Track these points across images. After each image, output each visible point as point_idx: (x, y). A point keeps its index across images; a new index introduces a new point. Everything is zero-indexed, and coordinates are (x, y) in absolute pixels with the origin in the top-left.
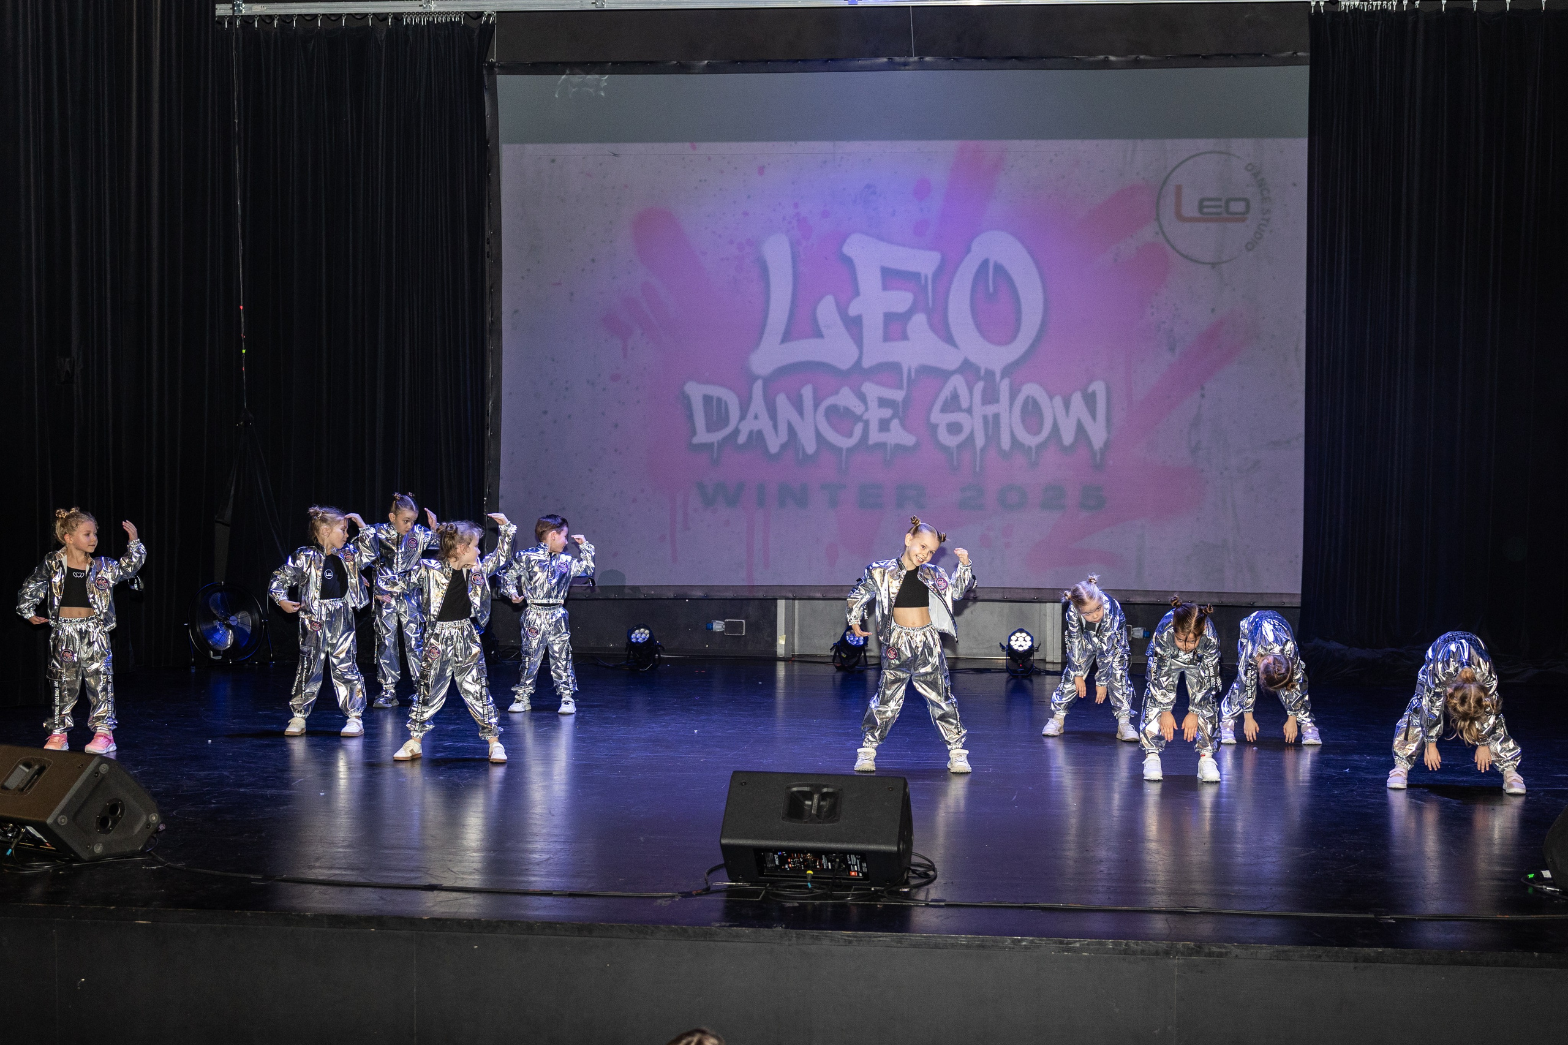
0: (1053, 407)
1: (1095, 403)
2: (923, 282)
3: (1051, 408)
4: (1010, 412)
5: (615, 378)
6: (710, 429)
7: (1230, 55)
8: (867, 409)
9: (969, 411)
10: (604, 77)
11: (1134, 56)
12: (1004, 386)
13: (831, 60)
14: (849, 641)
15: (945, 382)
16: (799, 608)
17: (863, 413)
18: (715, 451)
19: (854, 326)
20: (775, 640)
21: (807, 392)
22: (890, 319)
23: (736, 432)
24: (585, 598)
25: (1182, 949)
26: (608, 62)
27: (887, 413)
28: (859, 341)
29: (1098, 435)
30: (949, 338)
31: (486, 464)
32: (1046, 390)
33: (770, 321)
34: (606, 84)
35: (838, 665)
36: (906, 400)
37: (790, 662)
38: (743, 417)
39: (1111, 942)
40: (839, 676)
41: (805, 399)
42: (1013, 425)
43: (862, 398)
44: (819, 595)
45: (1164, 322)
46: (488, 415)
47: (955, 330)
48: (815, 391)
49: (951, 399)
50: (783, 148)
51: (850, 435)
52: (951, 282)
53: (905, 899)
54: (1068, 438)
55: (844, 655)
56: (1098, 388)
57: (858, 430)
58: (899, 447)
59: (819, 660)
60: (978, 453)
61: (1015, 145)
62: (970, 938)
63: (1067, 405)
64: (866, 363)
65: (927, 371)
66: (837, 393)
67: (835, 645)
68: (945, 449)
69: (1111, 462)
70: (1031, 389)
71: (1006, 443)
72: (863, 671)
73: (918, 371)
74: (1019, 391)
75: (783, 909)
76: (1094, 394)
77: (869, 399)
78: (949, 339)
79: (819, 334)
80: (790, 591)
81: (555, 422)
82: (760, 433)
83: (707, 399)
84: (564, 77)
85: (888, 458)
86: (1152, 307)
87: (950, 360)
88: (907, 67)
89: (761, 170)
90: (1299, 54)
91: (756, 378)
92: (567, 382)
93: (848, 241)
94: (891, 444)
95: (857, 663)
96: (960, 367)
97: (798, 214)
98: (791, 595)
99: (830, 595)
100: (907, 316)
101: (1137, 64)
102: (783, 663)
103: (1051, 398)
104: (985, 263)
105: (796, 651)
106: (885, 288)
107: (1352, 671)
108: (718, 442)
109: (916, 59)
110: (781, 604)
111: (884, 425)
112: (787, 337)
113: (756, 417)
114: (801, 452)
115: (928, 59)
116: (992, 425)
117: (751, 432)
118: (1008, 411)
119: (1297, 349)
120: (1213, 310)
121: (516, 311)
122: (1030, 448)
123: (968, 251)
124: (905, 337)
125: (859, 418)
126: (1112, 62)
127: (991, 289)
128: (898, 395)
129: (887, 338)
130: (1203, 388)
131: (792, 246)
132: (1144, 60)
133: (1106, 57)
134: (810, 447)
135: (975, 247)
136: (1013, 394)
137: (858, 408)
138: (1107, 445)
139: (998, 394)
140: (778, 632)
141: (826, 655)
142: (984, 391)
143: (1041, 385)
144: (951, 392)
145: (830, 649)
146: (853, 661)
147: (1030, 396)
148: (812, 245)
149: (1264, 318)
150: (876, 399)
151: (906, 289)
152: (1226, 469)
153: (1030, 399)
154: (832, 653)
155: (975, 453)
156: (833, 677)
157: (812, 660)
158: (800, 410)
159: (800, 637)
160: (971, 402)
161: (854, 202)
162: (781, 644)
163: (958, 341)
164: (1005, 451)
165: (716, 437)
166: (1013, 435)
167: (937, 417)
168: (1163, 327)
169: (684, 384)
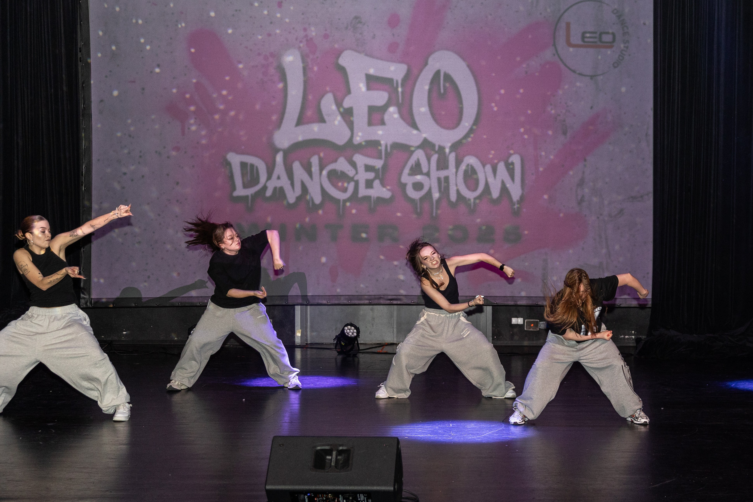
0: (485, 172)
1: (513, 169)
2: (395, 85)
3: (483, 173)
4: (456, 176)
5: (177, 149)
6: (246, 185)
8: (357, 173)
9: (428, 174)
12: (452, 158)
14: (347, 334)
15: (411, 155)
16: (310, 312)
17: (355, 175)
18: (250, 202)
19: (347, 115)
20: (294, 333)
21: (315, 161)
22: (372, 110)
23: (265, 188)
27: (371, 175)
28: (351, 125)
29: (516, 191)
31: (81, 211)
32: (480, 161)
33: (287, 110)
35: (339, 350)
36: (384, 167)
37: (305, 348)
38: (269, 178)
40: (340, 357)
41: (313, 164)
42: (458, 185)
43: (354, 165)
44: (324, 302)
45: (559, 115)
46: (82, 175)
47: (417, 119)
48: (320, 159)
49: (416, 166)
51: (345, 190)
52: (414, 85)
54: (495, 193)
55: (343, 344)
56: (516, 159)
57: (351, 186)
58: (380, 200)
59: (323, 347)
63: (495, 171)
64: (356, 141)
65: (397, 146)
66: (335, 161)
67: (336, 336)
68: (412, 201)
69: (525, 210)
70: (471, 160)
71: (453, 197)
72: (356, 354)
73: (391, 146)
74: (462, 161)
76: (512, 164)
77: (358, 166)
78: (414, 125)
79: (323, 120)
80: (305, 300)
81: (132, 180)
82: (281, 189)
83: (243, 165)
85: (372, 206)
89: (280, 4)
91: (277, 151)
92: (141, 152)
93: (343, 55)
94: (374, 198)
95: (351, 349)
96: (421, 144)
97: (306, 36)
98: (305, 303)
100: (384, 108)
102: (299, 349)
103: (484, 166)
104: (438, 73)
105: (308, 340)
106: (369, 89)
107: (685, 350)
108: (252, 195)
110: (298, 309)
111: (369, 184)
112: (301, 121)
113: (279, 178)
114: (311, 202)
116: (444, 184)
117: (275, 188)
118: (455, 175)
119: (647, 135)
120: (592, 108)
121: (102, 101)
122: (470, 200)
123: (426, 64)
124: (382, 123)
125: (351, 179)
127: (442, 91)
128: (378, 164)
129: (370, 124)
130: (585, 161)
131: (303, 58)
134: (318, 200)
135: (431, 61)
136: (458, 163)
137: (351, 172)
138: (522, 198)
139: (448, 164)
140: (296, 328)
141: (331, 344)
142: (438, 161)
143: (477, 157)
144: (415, 161)
145: (334, 340)
146: (349, 348)
147: (470, 165)
148: (317, 58)
149: (625, 113)
150: (363, 166)
151: (383, 90)
152: (601, 215)
153: (470, 167)
154: (335, 342)
155: (433, 204)
156: (336, 359)
157: (320, 347)
158: (310, 173)
159: (312, 331)
160: (429, 168)
161: (346, 28)
162: (298, 336)
163: (420, 126)
164: (452, 202)
165: (250, 192)
166: (458, 191)
167: (406, 178)
168: (559, 118)
169: (227, 154)
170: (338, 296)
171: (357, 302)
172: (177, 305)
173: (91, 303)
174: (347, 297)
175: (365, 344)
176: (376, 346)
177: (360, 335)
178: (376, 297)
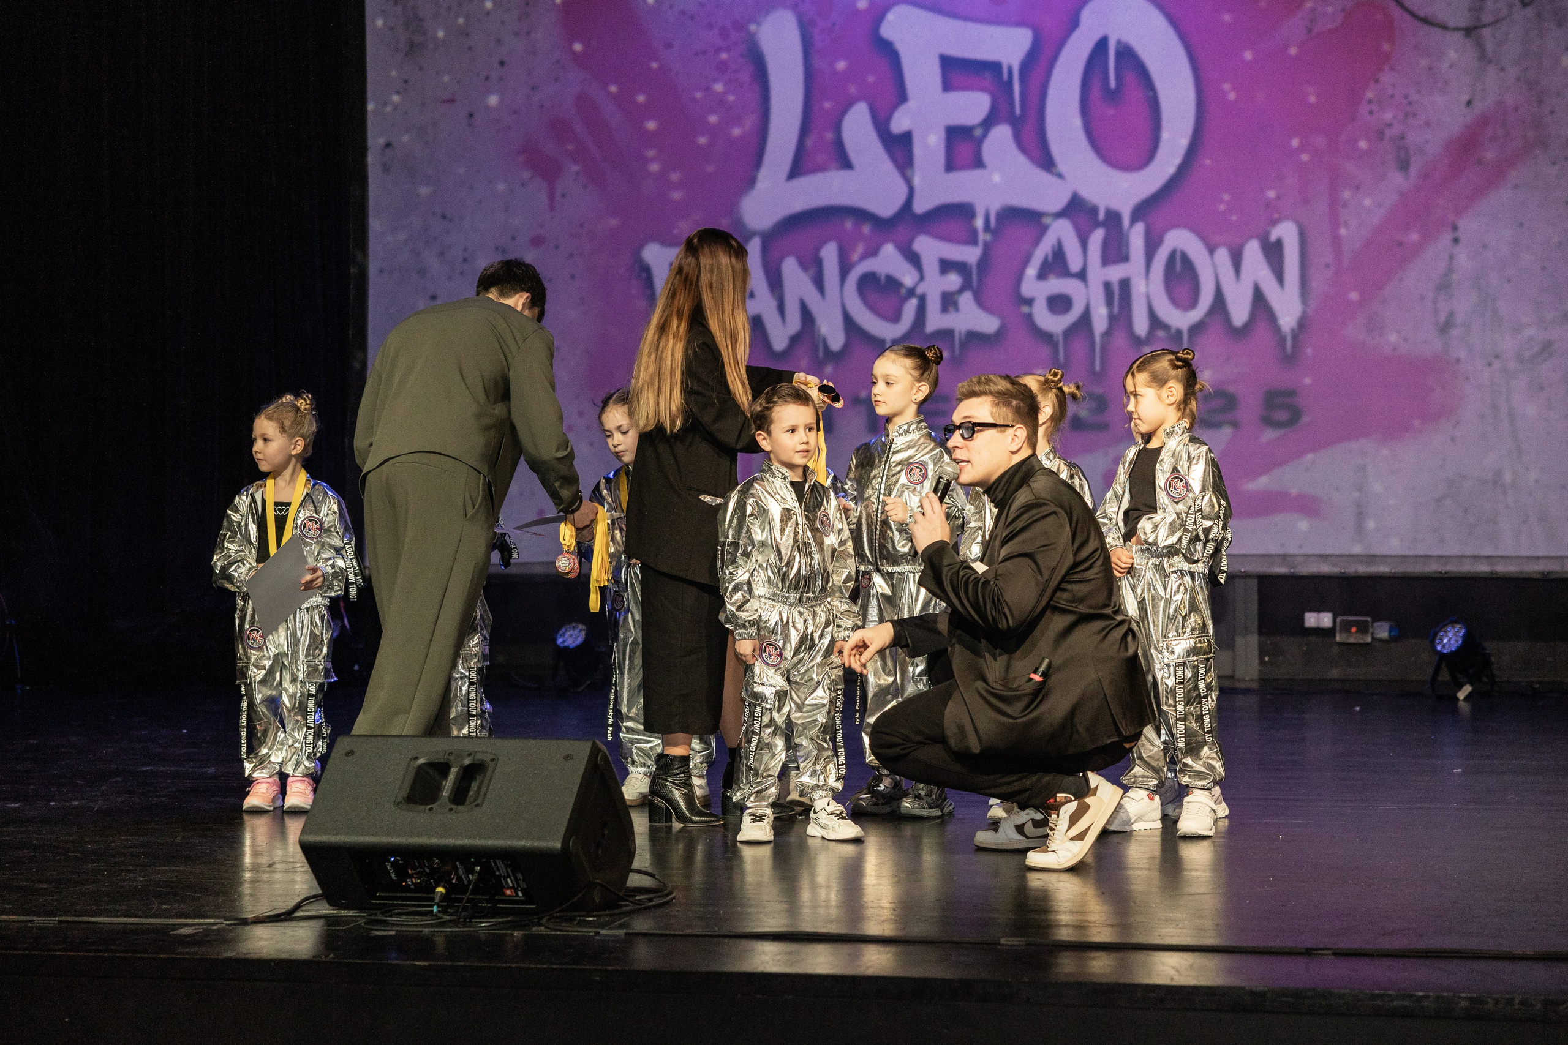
0: (1214, 266)
1: (1281, 257)
2: (1005, 77)
3: (1211, 267)
4: (1148, 276)
5: (536, 241)
8: (922, 278)
9: (1082, 275)
12: (1137, 236)
15: (1043, 233)
17: (917, 284)
19: (900, 148)
21: (830, 253)
22: (955, 135)
27: (954, 280)
28: (907, 172)
29: (1287, 308)
30: (1046, 162)
31: (347, 381)
32: (1202, 239)
33: (770, 145)
36: (984, 262)
41: (826, 264)
42: (1152, 296)
43: (914, 259)
45: (1390, 125)
47: (1056, 149)
48: (842, 252)
49: (1053, 256)
51: (896, 318)
52: (1049, 72)
54: (1239, 312)
56: (1286, 232)
57: (910, 308)
58: (973, 337)
60: (1097, 339)
63: (1237, 261)
64: (920, 206)
65: (1011, 214)
66: (875, 253)
68: (1047, 337)
69: (1309, 351)
70: (1179, 239)
71: (1141, 326)
73: (999, 215)
74: (1160, 242)
76: (1279, 243)
77: (925, 262)
78: (1049, 164)
79: (846, 164)
82: (758, 320)
85: (958, 353)
86: (1370, 101)
87: (1047, 195)
92: (464, 250)
93: (889, 17)
94: (960, 333)
96: (1065, 208)
100: (981, 130)
103: (1211, 250)
104: (1102, 43)
106: (947, 87)
111: (949, 302)
112: (797, 169)
114: (820, 346)
116: (1119, 296)
118: (1143, 277)
120: (1469, 103)
121: (388, 146)
122: (1179, 332)
123: (1074, 23)
124: (978, 163)
125: (909, 293)
127: (1113, 84)
128: (971, 255)
129: (951, 166)
130: (1455, 228)
131: (802, 29)
134: (836, 339)
135: (1086, 16)
136: (1152, 246)
137: (908, 279)
138: (1303, 324)
139: (1128, 249)
142: (1105, 244)
143: (1194, 230)
144: (1053, 247)
147: (1178, 250)
148: (834, 24)
149: (1552, 112)
150: (937, 262)
151: (978, 90)
152: (1497, 357)
153: (1178, 255)
155: (1093, 342)
158: (819, 283)
160: (1085, 261)
163: (1062, 167)
164: (1139, 337)
166: (1151, 312)
167: (1032, 286)
168: (1389, 132)
169: (641, 246)
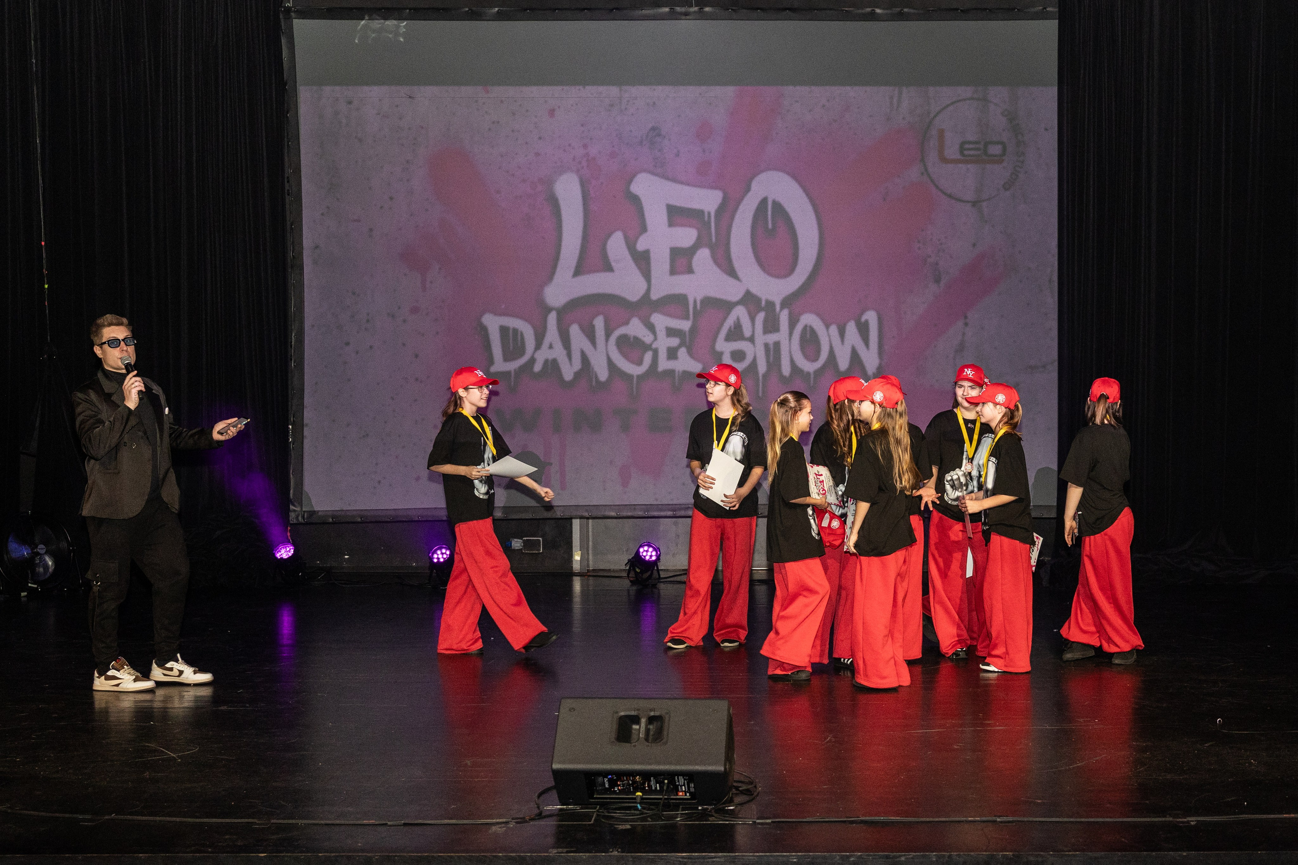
0: (829, 336)
1: (868, 331)
2: (706, 219)
3: (827, 336)
4: (790, 340)
5: (415, 310)
6: (508, 357)
7: (986, 9)
8: (656, 339)
9: (752, 339)
10: (404, 23)
11: (899, 9)
12: (784, 317)
13: (617, 9)
14: (643, 557)
15: (728, 314)
16: (593, 526)
17: (652, 342)
18: (512, 379)
19: (642, 260)
20: (571, 556)
21: (599, 323)
22: (676, 253)
23: (532, 361)
24: (389, 520)
25: (1001, 859)
26: (406, 9)
27: (674, 342)
28: (647, 275)
29: (871, 360)
31: (290, 394)
32: (823, 320)
33: (562, 256)
34: (405, 30)
35: (632, 579)
36: (693, 330)
37: (586, 577)
38: (538, 346)
39: (934, 855)
40: (634, 588)
41: (596, 329)
42: (793, 353)
43: (651, 328)
44: (613, 514)
45: (930, 257)
46: (291, 346)
47: (737, 264)
48: (606, 322)
49: (735, 328)
50: (574, 92)
51: (640, 363)
52: (732, 218)
53: (733, 818)
54: (843, 363)
55: (638, 570)
56: (871, 317)
57: (648, 358)
58: (686, 374)
59: (613, 574)
60: (761, 378)
61: (789, 90)
62: (801, 856)
63: (842, 333)
64: (654, 296)
65: (710, 303)
66: (627, 323)
67: (629, 560)
70: (809, 319)
71: (786, 370)
72: (656, 584)
73: (702, 302)
74: (798, 320)
75: (614, 832)
76: (867, 321)
77: (657, 329)
78: (731, 272)
79: (608, 268)
80: (587, 511)
81: (357, 353)
82: (555, 361)
83: (504, 330)
84: (363, 22)
85: (677, 383)
86: (919, 242)
87: (731, 291)
88: (688, 17)
89: (552, 113)
90: (1047, 9)
91: (549, 310)
92: (368, 314)
93: (635, 180)
94: (679, 372)
95: (649, 577)
96: (742, 298)
97: (587, 155)
98: (586, 514)
99: (625, 514)
100: (691, 251)
101: (901, 17)
102: (578, 578)
103: (827, 327)
104: (764, 201)
105: (590, 566)
106: (671, 224)
108: (515, 370)
109: (696, 9)
110: (576, 524)
111: (672, 354)
112: (578, 272)
113: (551, 347)
114: (594, 379)
115: (707, 9)
116: (773, 352)
117: (546, 361)
118: (788, 341)
119: (1050, 281)
120: (974, 245)
121: (317, 247)
122: (808, 373)
123: (748, 189)
124: (690, 271)
125: (646, 347)
126: (878, 14)
127: (770, 226)
128: (685, 326)
129: (673, 272)
130: (966, 317)
131: (582, 185)
132: (908, 13)
133: (873, 10)
134: (603, 374)
135: (755, 185)
136: (792, 324)
137: (647, 338)
139: (779, 324)
140: (574, 549)
141: (621, 570)
142: (765, 321)
143: (818, 315)
144: (734, 322)
145: (626, 565)
146: (646, 575)
147: (808, 325)
148: (602, 183)
149: (1020, 252)
150: (665, 329)
151: (690, 226)
153: (808, 328)
154: (628, 568)
155: (758, 379)
156: (628, 591)
157: (607, 575)
158: (593, 340)
159: (595, 554)
160: (753, 331)
161: (641, 143)
162: (577, 561)
163: (740, 274)
164: (786, 377)
165: (513, 366)
166: (792, 362)
167: (722, 345)
168: (929, 260)
169: (481, 316)
170: (634, 507)
171: (656, 514)
172: (417, 519)
173: (303, 517)
174: (644, 507)
175: (667, 570)
176: (683, 573)
177: (661, 558)
178: (682, 506)
